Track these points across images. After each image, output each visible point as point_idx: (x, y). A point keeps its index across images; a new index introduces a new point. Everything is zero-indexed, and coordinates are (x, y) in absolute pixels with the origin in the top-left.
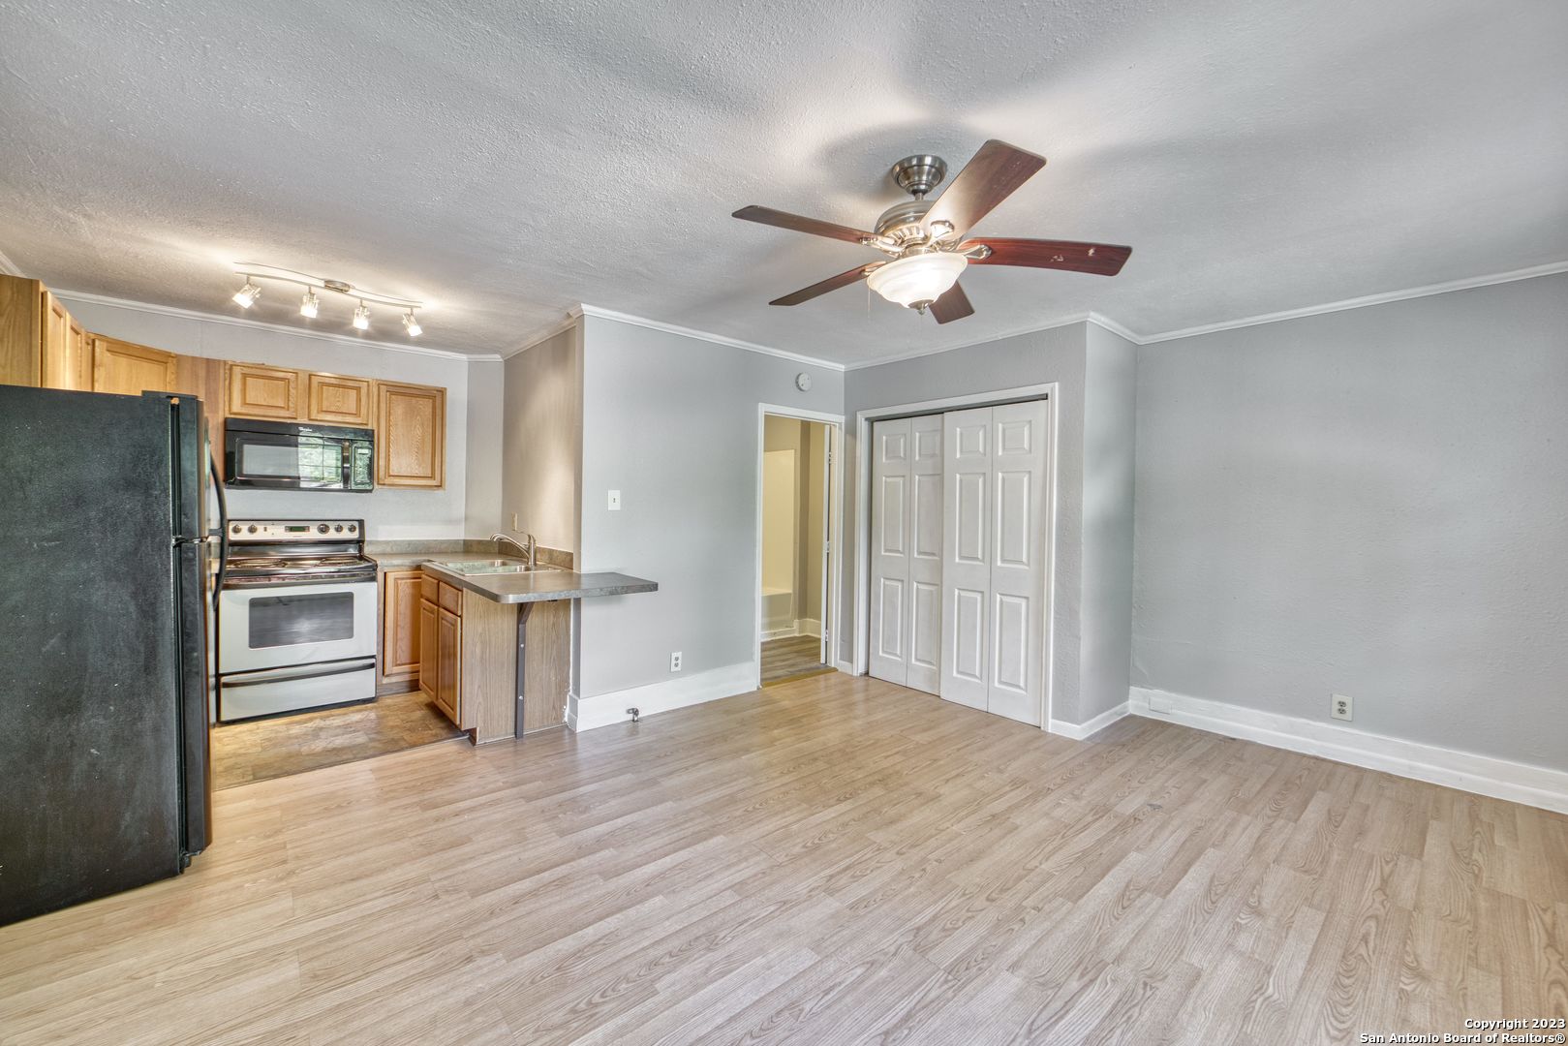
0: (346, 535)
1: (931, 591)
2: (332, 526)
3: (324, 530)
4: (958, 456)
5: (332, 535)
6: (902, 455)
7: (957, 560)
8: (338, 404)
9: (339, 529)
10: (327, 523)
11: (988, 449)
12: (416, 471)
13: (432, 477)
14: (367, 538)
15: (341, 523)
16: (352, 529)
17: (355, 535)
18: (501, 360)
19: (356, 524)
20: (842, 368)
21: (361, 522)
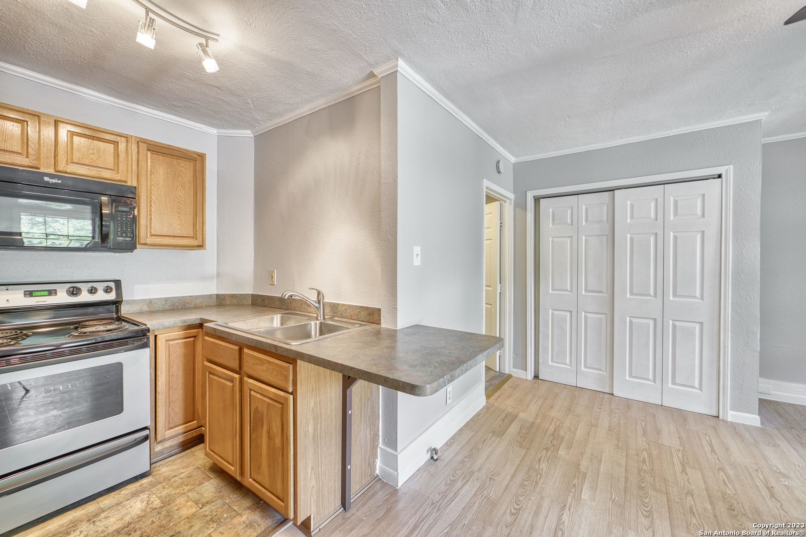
0: (101, 296)
1: (601, 319)
2: (84, 288)
3: (74, 292)
4: (629, 221)
5: (85, 297)
6: (569, 221)
7: (628, 296)
8: (92, 156)
9: (92, 291)
10: (78, 285)
11: (660, 215)
12: (178, 232)
13: (194, 237)
14: (125, 297)
15: (95, 285)
16: (108, 290)
17: (112, 296)
18: (252, 136)
19: (112, 285)
20: (513, 160)
21: (118, 283)
